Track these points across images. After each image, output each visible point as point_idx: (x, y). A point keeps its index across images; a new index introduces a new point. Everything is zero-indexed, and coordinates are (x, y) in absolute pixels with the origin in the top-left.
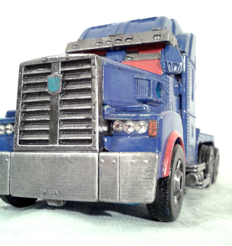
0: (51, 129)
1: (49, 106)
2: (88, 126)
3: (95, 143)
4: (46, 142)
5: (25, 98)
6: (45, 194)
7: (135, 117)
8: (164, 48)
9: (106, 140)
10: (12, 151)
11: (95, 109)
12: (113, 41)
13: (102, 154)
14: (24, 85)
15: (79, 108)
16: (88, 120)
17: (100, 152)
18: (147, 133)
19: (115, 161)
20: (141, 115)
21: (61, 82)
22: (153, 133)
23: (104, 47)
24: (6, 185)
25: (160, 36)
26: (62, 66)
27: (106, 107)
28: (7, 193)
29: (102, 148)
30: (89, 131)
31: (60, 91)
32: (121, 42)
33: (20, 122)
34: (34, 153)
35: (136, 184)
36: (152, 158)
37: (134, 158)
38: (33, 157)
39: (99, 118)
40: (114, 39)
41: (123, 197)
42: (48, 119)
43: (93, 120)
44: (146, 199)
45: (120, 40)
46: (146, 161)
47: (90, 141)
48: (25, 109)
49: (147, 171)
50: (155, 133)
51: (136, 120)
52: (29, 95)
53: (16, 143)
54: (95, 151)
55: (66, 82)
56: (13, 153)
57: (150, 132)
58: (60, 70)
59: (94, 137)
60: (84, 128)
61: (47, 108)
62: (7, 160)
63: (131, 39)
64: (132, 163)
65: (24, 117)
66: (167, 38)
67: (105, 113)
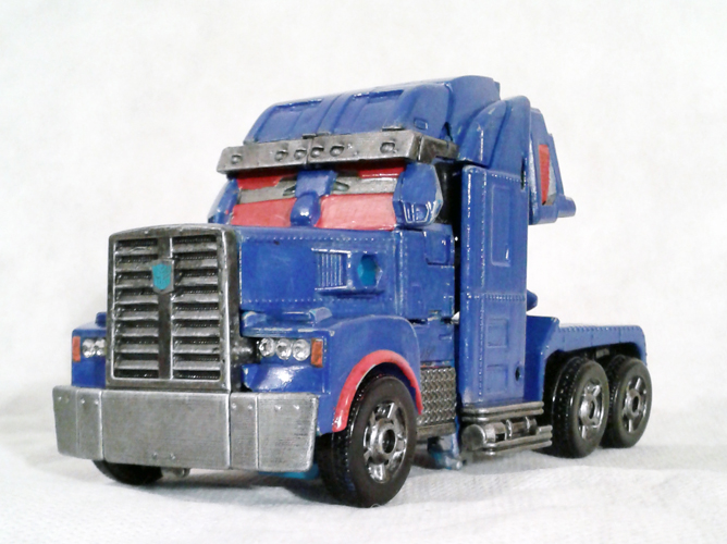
0: (160, 352)
1: (157, 313)
2: (215, 349)
3: (224, 377)
4: (154, 374)
5: (121, 297)
6: (155, 458)
7: (291, 333)
8: (405, 169)
9: (246, 371)
10: (103, 387)
11: (223, 321)
12: (308, 151)
13: (236, 395)
14: (118, 274)
15: (200, 318)
16: (214, 339)
17: (232, 392)
18: (307, 361)
19: (251, 408)
20: (300, 331)
21: (172, 274)
22: (316, 360)
23: (290, 164)
24: (98, 443)
25: (393, 145)
26: (174, 243)
27: (246, 316)
28: (101, 456)
29: (239, 386)
30: (216, 357)
31: (172, 289)
32: (322, 154)
33: (113, 340)
34: (137, 392)
35: (282, 443)
36: (306, 403)
37: (279, 402)
38: (136, 399)
39: (231, 334)
40: (310, 144)
41: (263, 462)
42: (156, 335)
43: (221, 340)
44: (296, 465)
45: (321, 150)
46: (298, 408)
47: (216, 374)
48: (120, 316)
49: (298, 422)
50: (320, 362)
51: (294, 337)
52: (126, 292)
53: (109, 373)
54: (225, 391)
55: (181, 273)
56: (106, 391)
57: (312, 358)
58: (172, 250)
59: (223, 367)
60: (209, 352)
61: (154, 316)
62: (97, 403)
63: (341, 148)
64: (276, 410)
65: (121, 329)
66: (405, 152)
67: (246, 325)
